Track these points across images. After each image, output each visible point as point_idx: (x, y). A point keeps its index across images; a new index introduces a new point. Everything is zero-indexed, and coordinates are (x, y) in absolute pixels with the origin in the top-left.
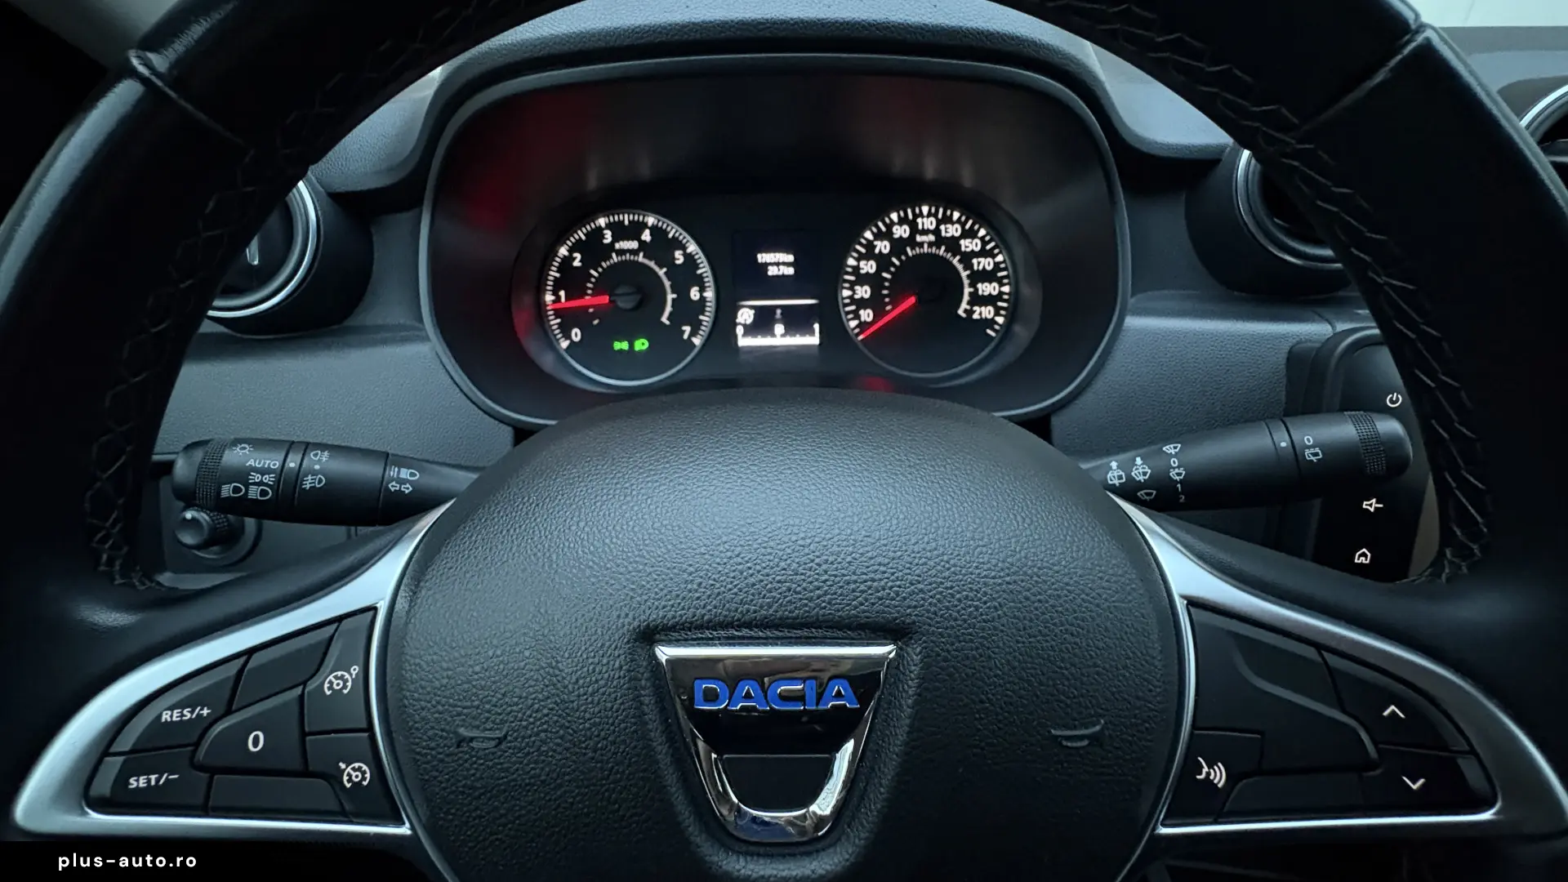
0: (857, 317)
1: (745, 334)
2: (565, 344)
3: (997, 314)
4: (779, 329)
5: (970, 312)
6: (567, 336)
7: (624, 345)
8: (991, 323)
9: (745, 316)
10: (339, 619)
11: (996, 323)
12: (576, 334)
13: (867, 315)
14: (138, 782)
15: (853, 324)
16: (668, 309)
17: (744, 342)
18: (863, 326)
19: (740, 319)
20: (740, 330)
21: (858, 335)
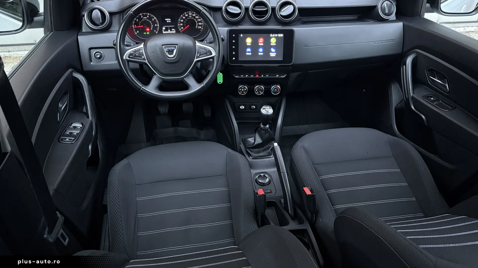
0: (181, 28)
1: (164, 31)
2: (136, 33)
3: (202, 27)
4: (169, 30)
5: (198, 27)
6: (137, 32)
7: (145, 33)
8: (201, 29)
9: (164, 28)
10: (140, 48)
11: (202, 29)
12: (138, 32)
13: (182, 28)
14: (131, 56)
15: (180, 29)
16: (152, 27)
17: (164, 32)
18: (182, 30)
19: (163, 29)
20: (163, 31)
21: (181, 31)
